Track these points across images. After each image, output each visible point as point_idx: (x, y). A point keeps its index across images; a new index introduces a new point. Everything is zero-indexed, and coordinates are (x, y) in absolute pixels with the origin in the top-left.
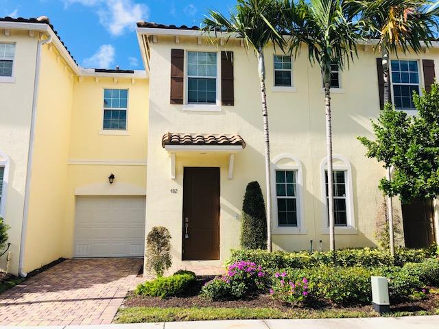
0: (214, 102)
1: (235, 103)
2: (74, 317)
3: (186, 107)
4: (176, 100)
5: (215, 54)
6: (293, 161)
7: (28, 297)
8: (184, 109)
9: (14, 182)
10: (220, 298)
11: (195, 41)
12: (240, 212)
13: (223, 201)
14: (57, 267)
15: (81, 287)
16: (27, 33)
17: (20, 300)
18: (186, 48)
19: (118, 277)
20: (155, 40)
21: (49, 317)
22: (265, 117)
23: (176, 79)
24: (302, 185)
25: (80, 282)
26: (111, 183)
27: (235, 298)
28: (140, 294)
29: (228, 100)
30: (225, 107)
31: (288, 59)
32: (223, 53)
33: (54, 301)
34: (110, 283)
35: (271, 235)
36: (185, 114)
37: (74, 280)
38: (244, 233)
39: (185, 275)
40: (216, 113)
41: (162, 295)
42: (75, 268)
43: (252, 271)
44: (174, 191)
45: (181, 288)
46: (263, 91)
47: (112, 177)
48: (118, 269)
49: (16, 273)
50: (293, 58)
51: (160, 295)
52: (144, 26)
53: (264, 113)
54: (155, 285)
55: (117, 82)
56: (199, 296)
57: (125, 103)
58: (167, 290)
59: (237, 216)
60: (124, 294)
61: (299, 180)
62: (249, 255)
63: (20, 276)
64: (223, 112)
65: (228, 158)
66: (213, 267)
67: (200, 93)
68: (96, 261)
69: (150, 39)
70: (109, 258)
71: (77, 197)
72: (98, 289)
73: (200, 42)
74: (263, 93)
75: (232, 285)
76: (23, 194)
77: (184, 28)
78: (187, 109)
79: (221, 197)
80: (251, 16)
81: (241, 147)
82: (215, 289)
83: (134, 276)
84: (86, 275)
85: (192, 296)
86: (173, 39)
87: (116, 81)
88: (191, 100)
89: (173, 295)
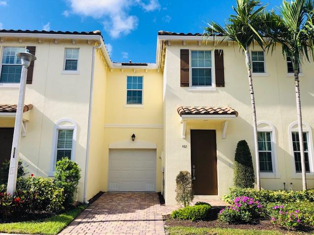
0: (210, 84)
1: (225, 85)
2: (139, 231)
3: (191, 88)
4: (184, 84)
5: (210, 52)
6: (268, 125)
7: (99, 217)
8: (190, 90)
10: (233, 222)
11: (197, 43)
12: (233, 163)
13: (218, 153)
15: (128, 212)
16: (86, 42)
18: (191, 48)
19: (149, 206)
20: (169, 44)
22: (252, 95)
23: (184, 69)
24: (275, 143)
25: (125, 209)
26: (133, 140)
27: (244, 223)
28: (174, 218)
29: (220, 83)
30: (218, 88)
31: (262, 53)
32: (216, 51)
34: (146, 210)
35: (260, 178)
36: (191, 93)
37: (120, 207)
38: (238, 177)
39: (205, 206)
40: (212, 92)
41: (193, 219)
43: (253, 204)
44: (185, 147)
45: (205, 214)
46: (250, 76)
48: (144, 200)
49: (82, 201)
50: (265, 53)
51: (191, 219)
52: (163, 34)
53: (251, 92)
54: (186, 211)
55: (136, 72)
56: (218, 220)
57: (141, 86)
58: (196, 216)
59: (230, 165)
60: (161, 217)
61: (273, 140)
62: (245, 193)
63: (84, 203)
64: (217, 91)
65: (222, 124)
67: (200, 78)
68: (124, 194)
69: (166, 43)
71: (110, 150)
72: (140, 214)
73: (200, 44)
74: (250, 78)
75: (241, 213)
76: (86, 148)
77: (190, 34)
78: (192, 90)
79: (217, 151)
80: (241, 26)
81: (234, 116)
82: (230, 216)
83: (158, 206)
84: (126, 204)
85: (212, 220)
86: (182, 43)
88: (194, 84)
89: (199, 219)
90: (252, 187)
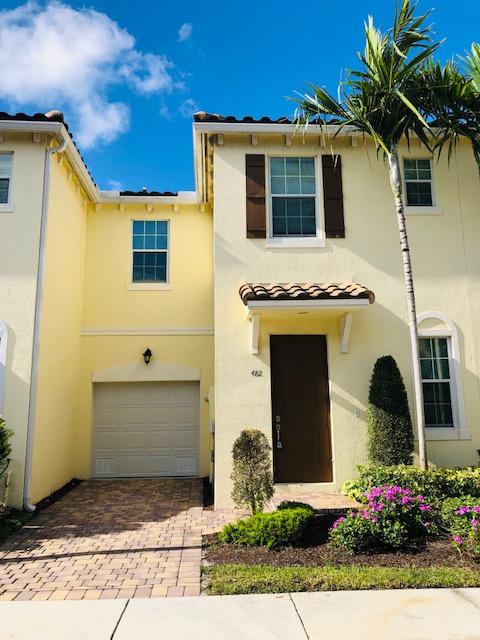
0: (313, 233)
1: (347, 233)
3: (271, 242)
4: (255, 231)
5: (311, 161)
6: (442, 322)
7: (50, 546)
8: (267, 246)
9: (15, 363)
10: (364, 548)
11: (283, 140)
12: (365, 407)
13: (333, 387)
14: (72, 494)
15: (125, 528)
16: (29, 138)
17: (37, 552)
18: (269, 152)
19: (175, 512)
20: (221, 142)
21: (95, 583)
22: (405, 253)
23: (254, 200)
24: (459, 360)
25: (119, 520)
26: (147, 362)
27: (390, 549)
28: (228, 542)
29: (336, 229)
30: (331, 241)
31: (426, 163)
32: (327, 160)
33: (94, 553)
34: (167, 521)
35: (425, 441)
36: (270, 254)
37: (108, 516)
38: (376, 441)
39: (299, 510)
40: (316, 249)
41: (269, 544)
42: (101, 497)
43: (409, 502)
44: (256, 374)
45: (299, 531)
46: (400, 212)
47: (148, 353)
48: (168, 497)
49: (19, 505)
50: (433, 163)
51: (265, 543)
52: (205, 121)
53: (403, 246)
54: (255, 527)
55: (152, 210)
56: (328, 546)
57: (164, 242)
58: (277, 536)
59: (359, 413)
60: (197, 540)
61: (453, 354)
62: (392, 476)
63: (25, 510)
64: (327, 249)
65: (340, 320)
66: (326, 494)
67: (292, 220)
68: (127, 483)
69: (212, 139)
70: (148, 480)
71: (96, 385)
72: (153, 532)
73: (289, 143)
74: (399, 216)
75: (381, 527)
76: (28, 381)
77: (266, 120)
78: (272, 246)
79: (330, 382)
80: (380, 95)
81: (366, 301)
82: (356, 534)
83: (198, 510)
84: (123, 508)
85: (315, 546)
86: (248, 140)
87: (149, 209)
88: (278, 232)
89: (286, 544)
90: (409, 461)
